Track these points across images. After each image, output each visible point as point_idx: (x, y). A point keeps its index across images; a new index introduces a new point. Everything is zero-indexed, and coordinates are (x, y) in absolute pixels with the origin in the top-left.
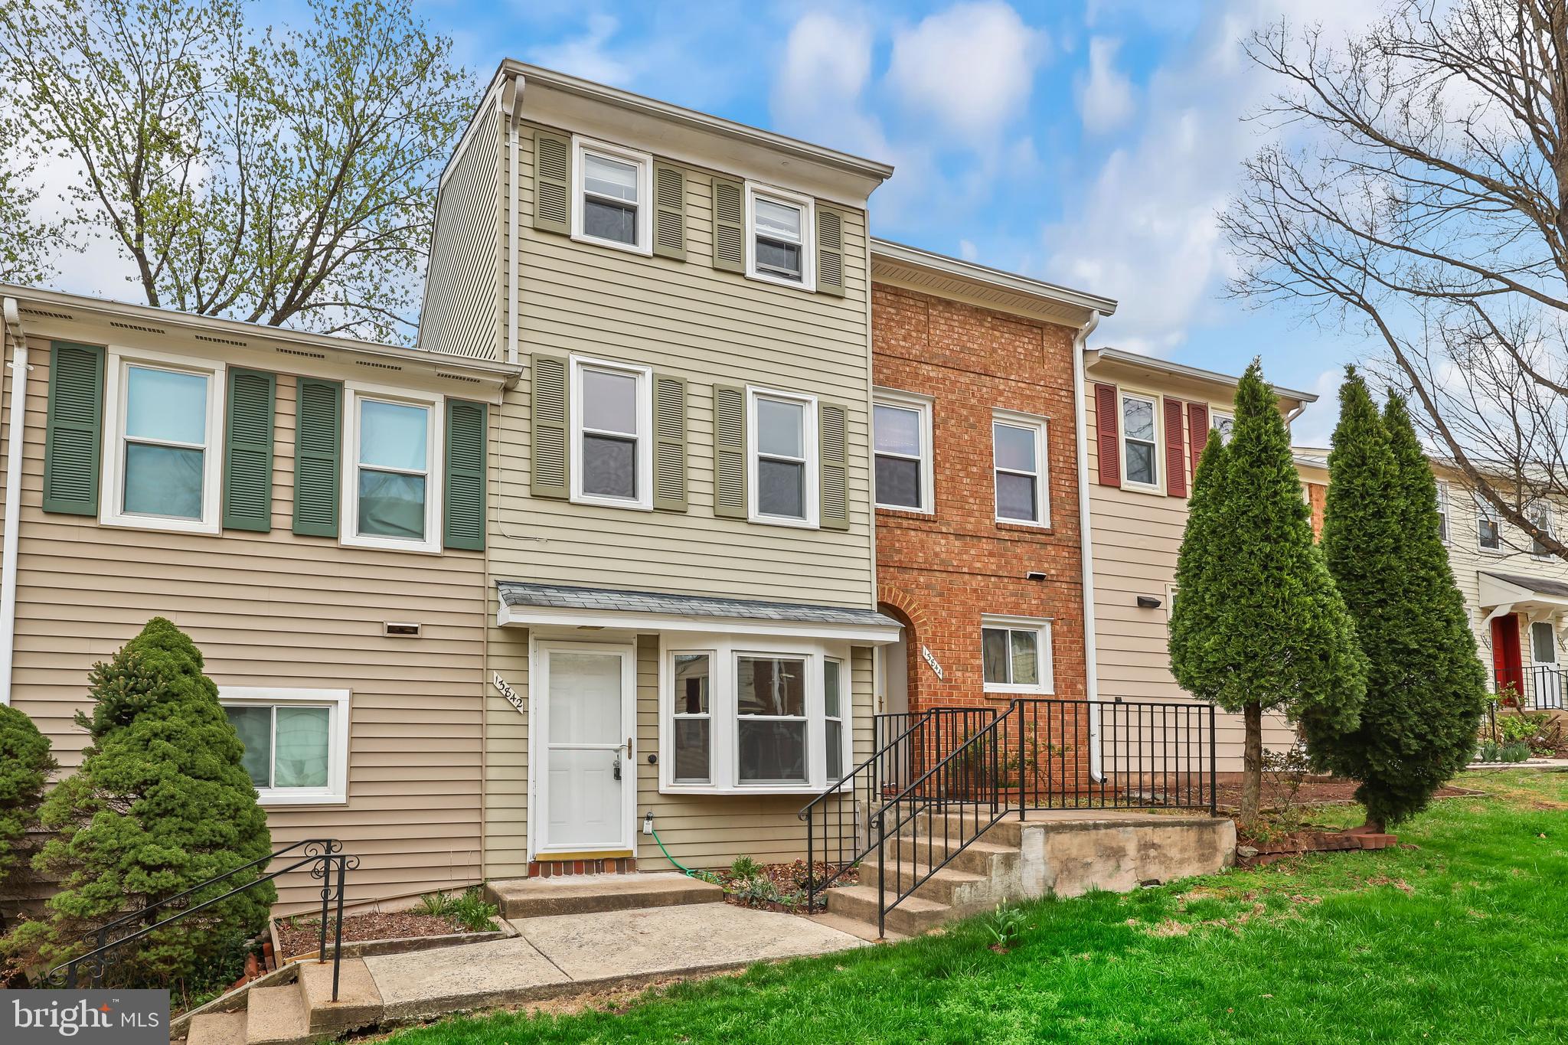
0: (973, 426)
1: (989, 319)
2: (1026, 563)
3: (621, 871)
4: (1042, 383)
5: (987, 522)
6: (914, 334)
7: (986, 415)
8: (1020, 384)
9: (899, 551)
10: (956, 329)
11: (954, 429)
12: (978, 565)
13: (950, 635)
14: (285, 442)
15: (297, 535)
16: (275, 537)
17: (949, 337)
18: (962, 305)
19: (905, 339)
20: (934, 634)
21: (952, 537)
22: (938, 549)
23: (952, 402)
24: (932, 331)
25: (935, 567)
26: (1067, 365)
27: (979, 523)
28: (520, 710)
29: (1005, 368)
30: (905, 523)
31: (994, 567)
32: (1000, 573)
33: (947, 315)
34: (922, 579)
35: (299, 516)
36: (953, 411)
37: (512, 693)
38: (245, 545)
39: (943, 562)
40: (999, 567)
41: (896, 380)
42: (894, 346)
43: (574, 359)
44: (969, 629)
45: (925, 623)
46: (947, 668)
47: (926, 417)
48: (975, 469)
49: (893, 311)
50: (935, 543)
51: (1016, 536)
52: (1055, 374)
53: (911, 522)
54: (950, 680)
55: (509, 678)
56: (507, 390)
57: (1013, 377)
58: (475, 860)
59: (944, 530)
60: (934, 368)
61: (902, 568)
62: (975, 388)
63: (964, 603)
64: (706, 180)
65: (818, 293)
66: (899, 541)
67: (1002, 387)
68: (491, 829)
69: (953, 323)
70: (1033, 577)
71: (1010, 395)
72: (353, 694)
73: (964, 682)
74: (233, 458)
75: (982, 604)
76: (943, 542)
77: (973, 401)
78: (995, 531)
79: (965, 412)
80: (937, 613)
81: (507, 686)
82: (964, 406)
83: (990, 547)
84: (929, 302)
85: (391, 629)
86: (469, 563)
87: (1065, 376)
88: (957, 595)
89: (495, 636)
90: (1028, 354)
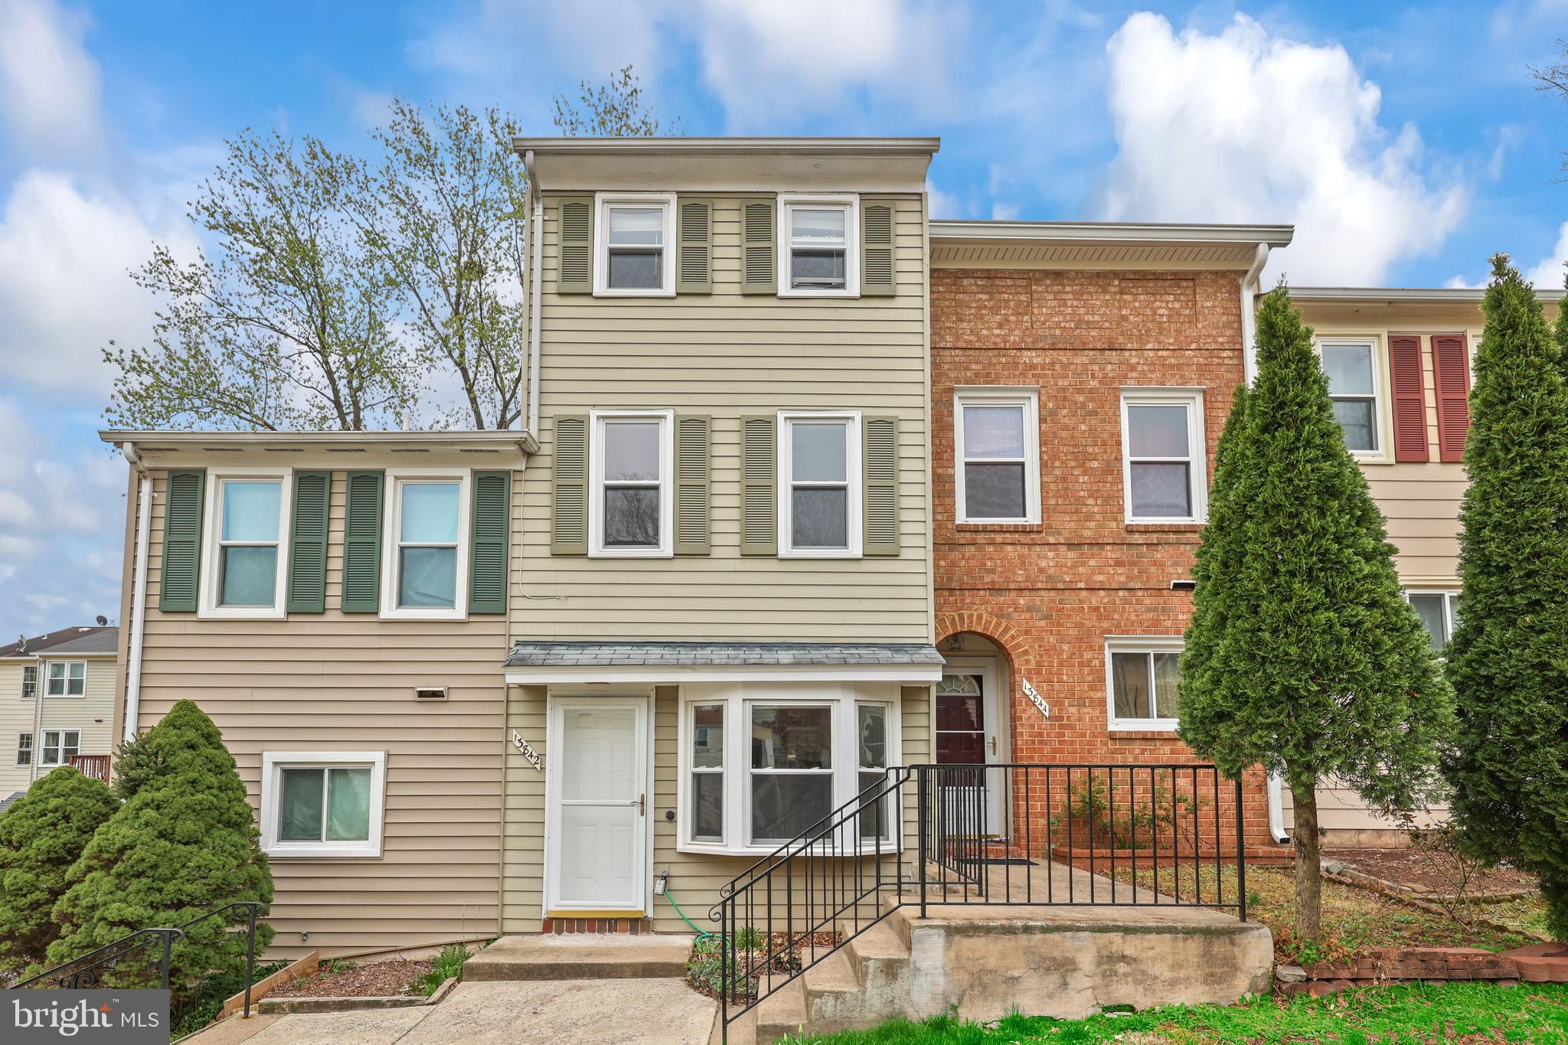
0: (1093, 413)
1: (1116, 282)
2: (1171, 570)
3: (634, 931)
4: (1194, 346)
5: (1114, 525)
6: (1013, 318)
7: (1111, 398)
8: (1160, 353)
9: (992, 571)
10: (1069, 303)
11: (1067, 421)
12: (1100, 578)
13: (1061, 664)
14: (338, 533)
15: (346, 613)
16: (330, 616)
17: (1060, 313)
18: (1077, 272)
19: (1000, 326)
20: (1039, 664)
21: (1063, 548)
22: (1043, 564)
23: (1064, 389)
24: (1036, 311)
25: (1040, 585)
26: (1231, 318)
27: (1101, 527)
28: (539, 765)
29: (1140, 337)
30: (999, 538)
31: (1123, 579)
32: (1132, 585)
33: (1056, 288)
34: (1022, 601)
35: (347, 596)
36: (1065, 399)
37: (530, 750)
38: (306, 626)
39: (1050, 578)
40: (1130, 578)
41: (988, 375)
42: (987, 336)
43: (594, 414)
44: (1087, 655)
45: (1026, 652)
46: (1057, 703)
47: (1031, 411)
48: (1095, 464)
49: (984, 297)
50: (1039, 557)
51: (1154, 538)
52: (1214, 333)
53: (1008, 535)
54: (1061, 718)
55: (528, 735)
56: (529, 455)
57: (1150, 346)
58: (493, 913)
59: (1052, 540)
60: (1039, 352)
61: (995, 590)
62: (1096, 368)
63: (1079, 625)
64: (735, 204)
65: (863, 297)
66: (991, 559)
67: (1134, 361)
68: (509, 885)
69: (1065, 296)
70: (1177, 586)
71: (1146, 368)
72: (388, 756)
73: (1080, 719)
74: (298, 549)
75: (1105, 624)
76: (1051, 554)
77: (1094, 383)
78: (1125, 535)
79: (1081, 398)
80: (1041, 639)
81: (525, 744)
82: (1079, 391)
83: (1118, 555)
84: (1031, 277)
85: (421, 694)
86: (490, 627)
87: (1229, 332)
88: (1069, 616)
89: (515, 695)
90: (1173, 314)
